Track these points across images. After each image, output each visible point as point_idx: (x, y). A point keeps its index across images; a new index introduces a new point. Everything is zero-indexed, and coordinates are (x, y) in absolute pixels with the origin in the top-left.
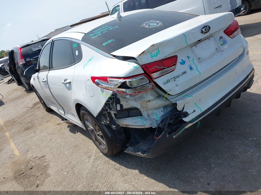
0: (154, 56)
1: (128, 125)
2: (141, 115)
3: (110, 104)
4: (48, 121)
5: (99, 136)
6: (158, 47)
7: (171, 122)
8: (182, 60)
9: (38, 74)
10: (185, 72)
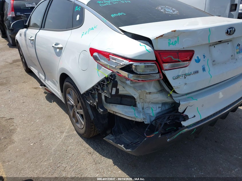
0: (172, 44)
1: (116, 112)
2: (135, 105)
3: (105, 85)
4: (24, 82)
5: (78, 114)
6: (179, 35)
7: (168, 122)
8: (198, 57)
9: (26, 31)
10: (197, 72)
